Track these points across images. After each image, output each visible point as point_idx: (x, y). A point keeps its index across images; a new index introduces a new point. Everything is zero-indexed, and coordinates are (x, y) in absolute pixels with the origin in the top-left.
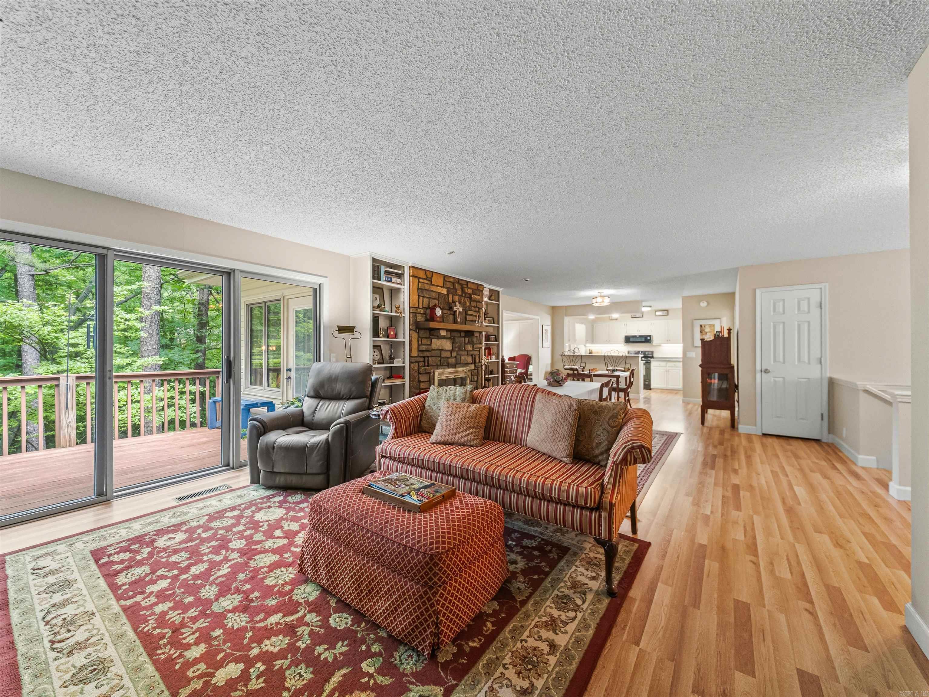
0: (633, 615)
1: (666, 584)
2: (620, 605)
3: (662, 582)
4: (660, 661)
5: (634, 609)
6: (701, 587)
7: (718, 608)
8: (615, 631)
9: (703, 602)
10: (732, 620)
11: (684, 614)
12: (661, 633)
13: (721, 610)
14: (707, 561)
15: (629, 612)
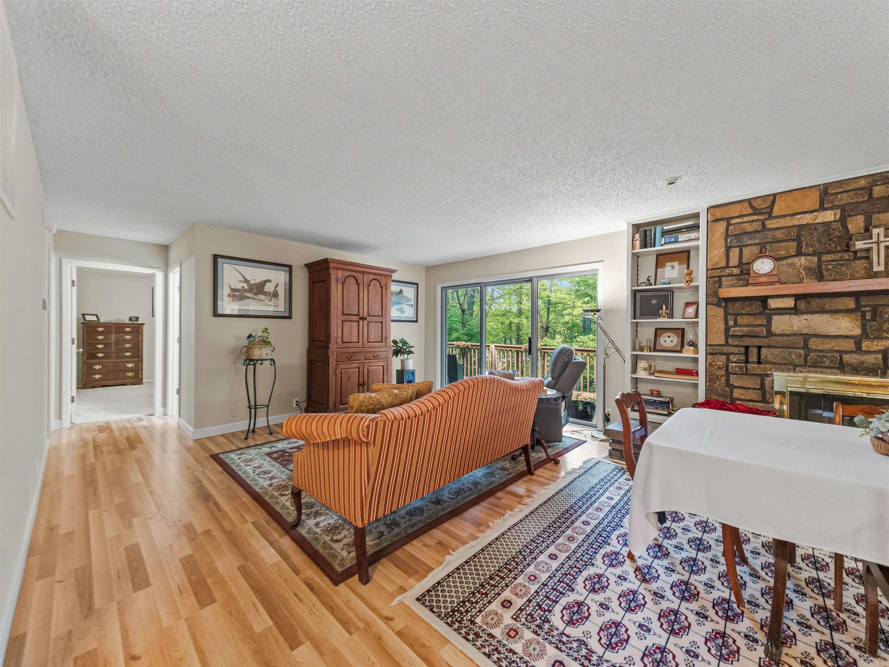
0: (271, 530)
1: (276, 563)
2: (283, 528)
3: (280, 562)
4: (235, 526)
5: (274, 533)
6: (250, 586)
7: (225, 581)
8: (269, 518)
9: (239, 575)
10: (209, 581)
11: (245, 556)
12: (246, 536)
13: (221, 582)
14: (271, 623)
15: (275, 530)
